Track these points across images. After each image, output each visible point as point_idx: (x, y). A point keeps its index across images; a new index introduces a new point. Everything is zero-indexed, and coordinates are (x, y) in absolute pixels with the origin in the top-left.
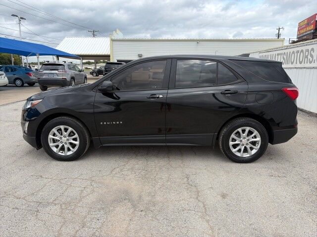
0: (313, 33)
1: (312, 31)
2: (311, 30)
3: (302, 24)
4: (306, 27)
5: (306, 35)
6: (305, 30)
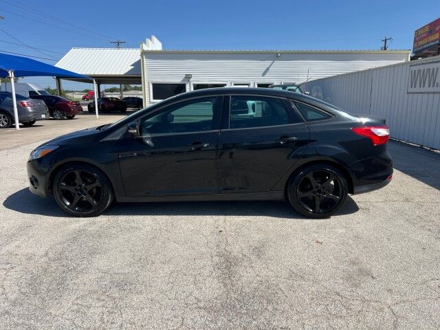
0: (439, 44)
2: (436, 40)
3: (420, 32)
4: (427, 36)
5: (428, 48)
6: (426, 40)
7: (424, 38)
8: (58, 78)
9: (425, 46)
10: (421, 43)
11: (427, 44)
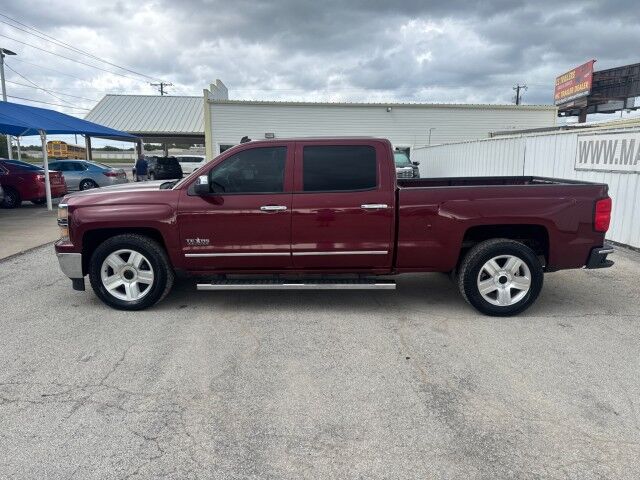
0: (588, 96)
1: (587, 93)
2: (584, 91)
3: (564, 79)
4: (573, 85)
5: (574, 100)
6: (571, 90)
7: (569, 87)
8: (88, 136)
9: (570, 98)
10: (564, 93)
11: (572, 95)
